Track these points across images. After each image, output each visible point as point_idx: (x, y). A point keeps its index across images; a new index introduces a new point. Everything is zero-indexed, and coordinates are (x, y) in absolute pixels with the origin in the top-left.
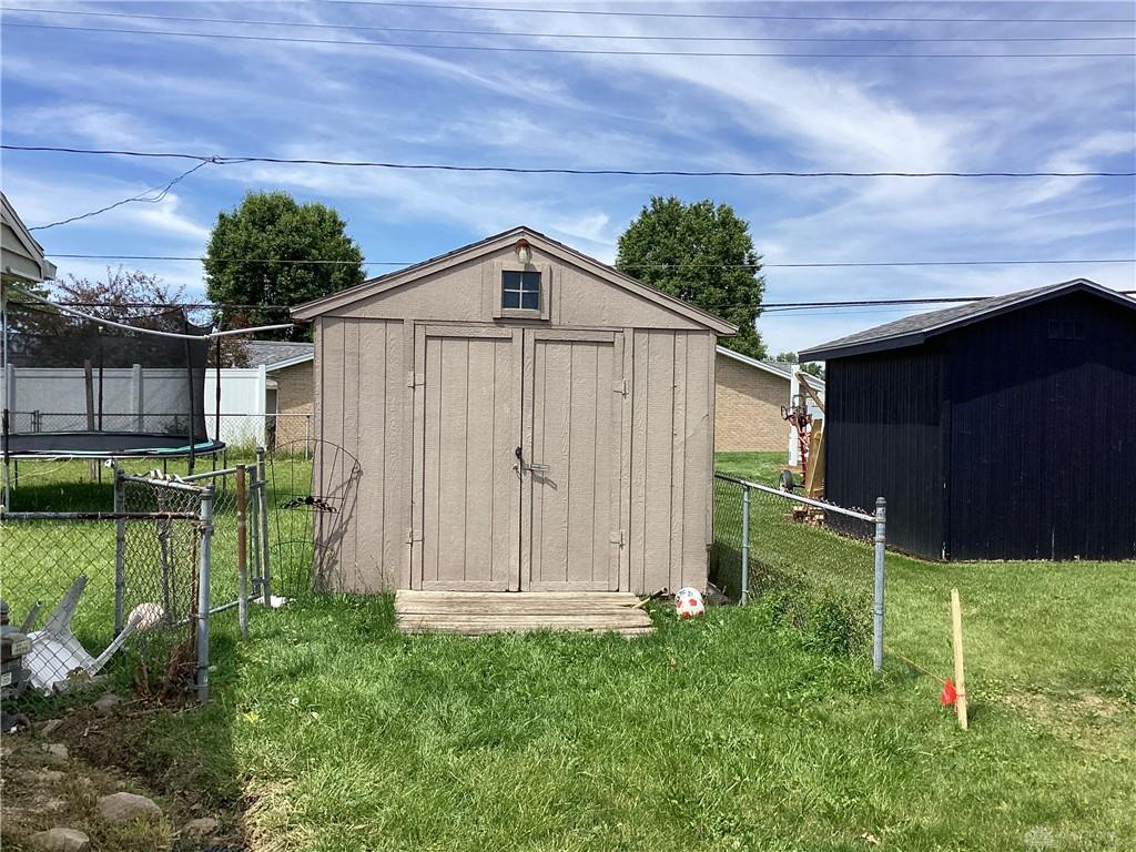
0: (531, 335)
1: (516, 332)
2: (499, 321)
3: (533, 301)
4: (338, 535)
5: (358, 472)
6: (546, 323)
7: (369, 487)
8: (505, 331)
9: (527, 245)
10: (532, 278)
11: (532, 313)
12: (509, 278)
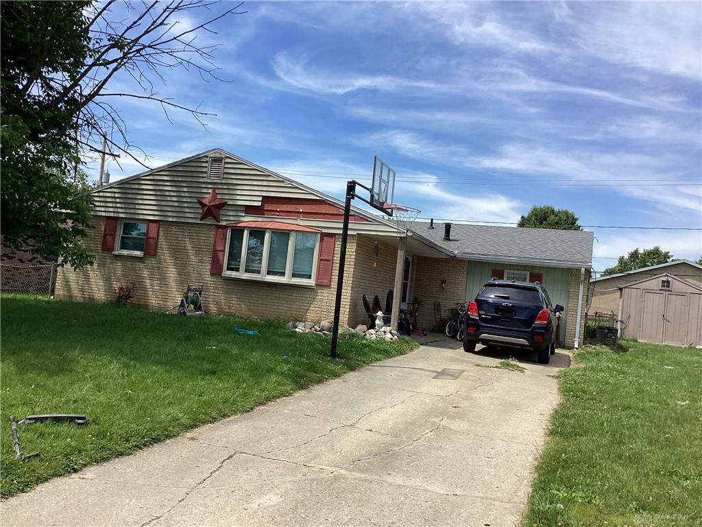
0: (667, 293)
1: (664, 292)
2: (660, 290)
3: (668, 286)
4: (625, 328)
5: (630, 316)
6: (671, 291)
7: (632, 320)
8: (662, 292)
9: (667, 276)
10: (668, 282)
11: (668, 289)
12: (663, 282)
